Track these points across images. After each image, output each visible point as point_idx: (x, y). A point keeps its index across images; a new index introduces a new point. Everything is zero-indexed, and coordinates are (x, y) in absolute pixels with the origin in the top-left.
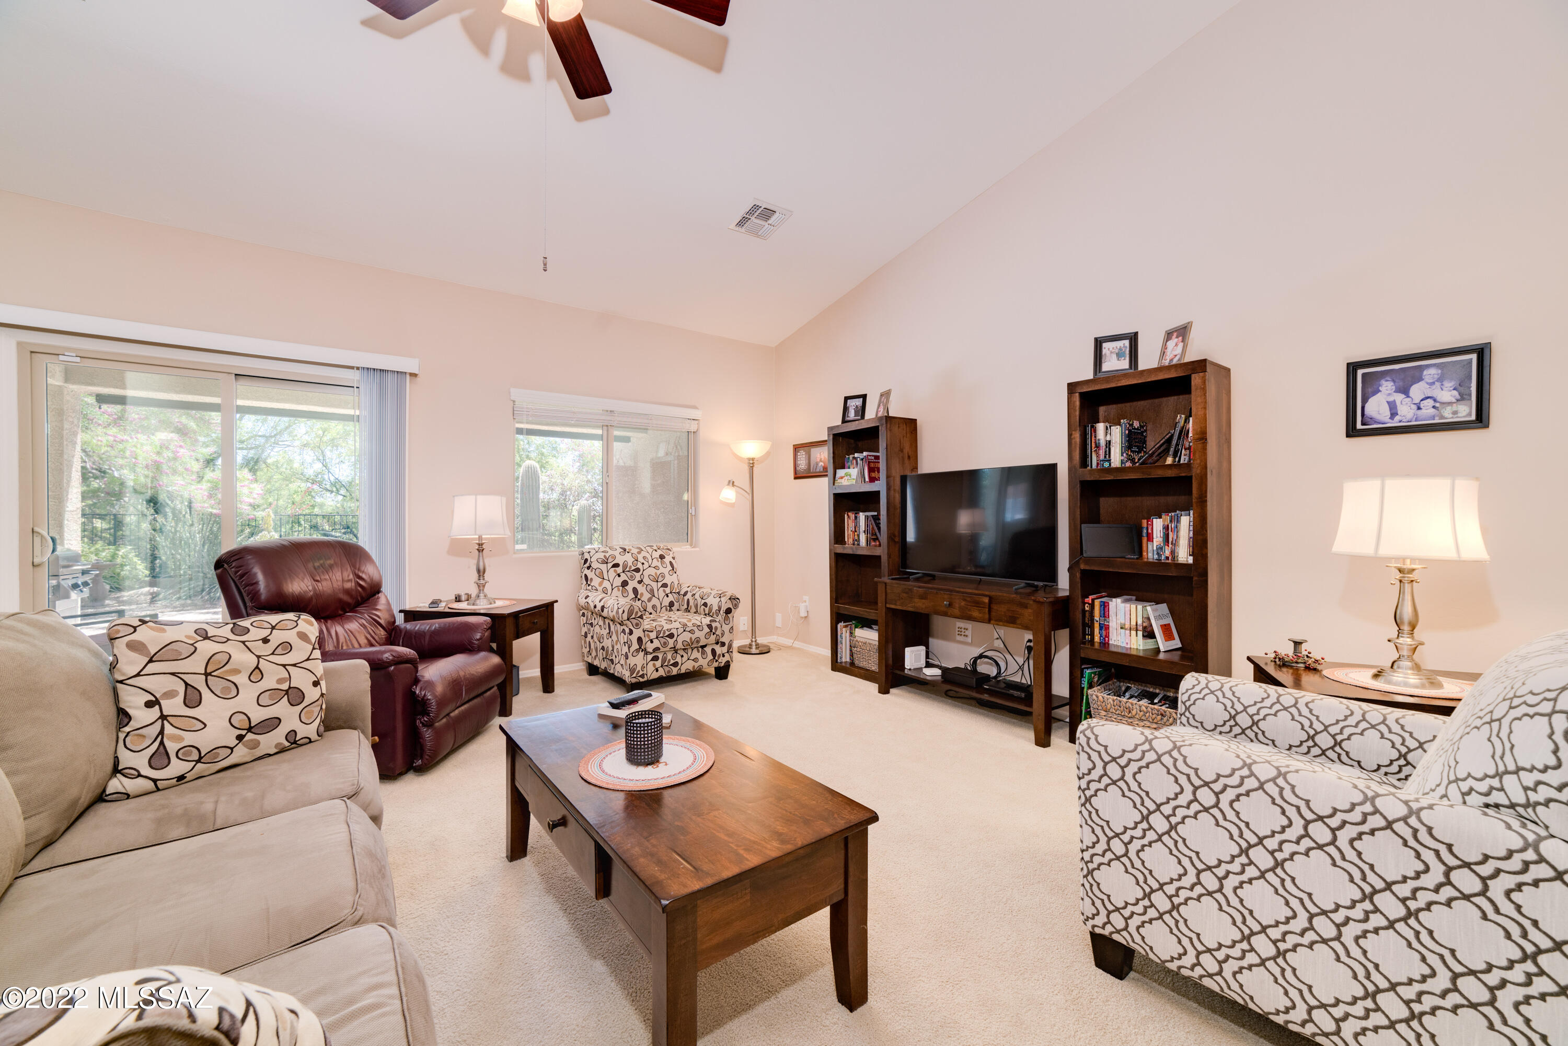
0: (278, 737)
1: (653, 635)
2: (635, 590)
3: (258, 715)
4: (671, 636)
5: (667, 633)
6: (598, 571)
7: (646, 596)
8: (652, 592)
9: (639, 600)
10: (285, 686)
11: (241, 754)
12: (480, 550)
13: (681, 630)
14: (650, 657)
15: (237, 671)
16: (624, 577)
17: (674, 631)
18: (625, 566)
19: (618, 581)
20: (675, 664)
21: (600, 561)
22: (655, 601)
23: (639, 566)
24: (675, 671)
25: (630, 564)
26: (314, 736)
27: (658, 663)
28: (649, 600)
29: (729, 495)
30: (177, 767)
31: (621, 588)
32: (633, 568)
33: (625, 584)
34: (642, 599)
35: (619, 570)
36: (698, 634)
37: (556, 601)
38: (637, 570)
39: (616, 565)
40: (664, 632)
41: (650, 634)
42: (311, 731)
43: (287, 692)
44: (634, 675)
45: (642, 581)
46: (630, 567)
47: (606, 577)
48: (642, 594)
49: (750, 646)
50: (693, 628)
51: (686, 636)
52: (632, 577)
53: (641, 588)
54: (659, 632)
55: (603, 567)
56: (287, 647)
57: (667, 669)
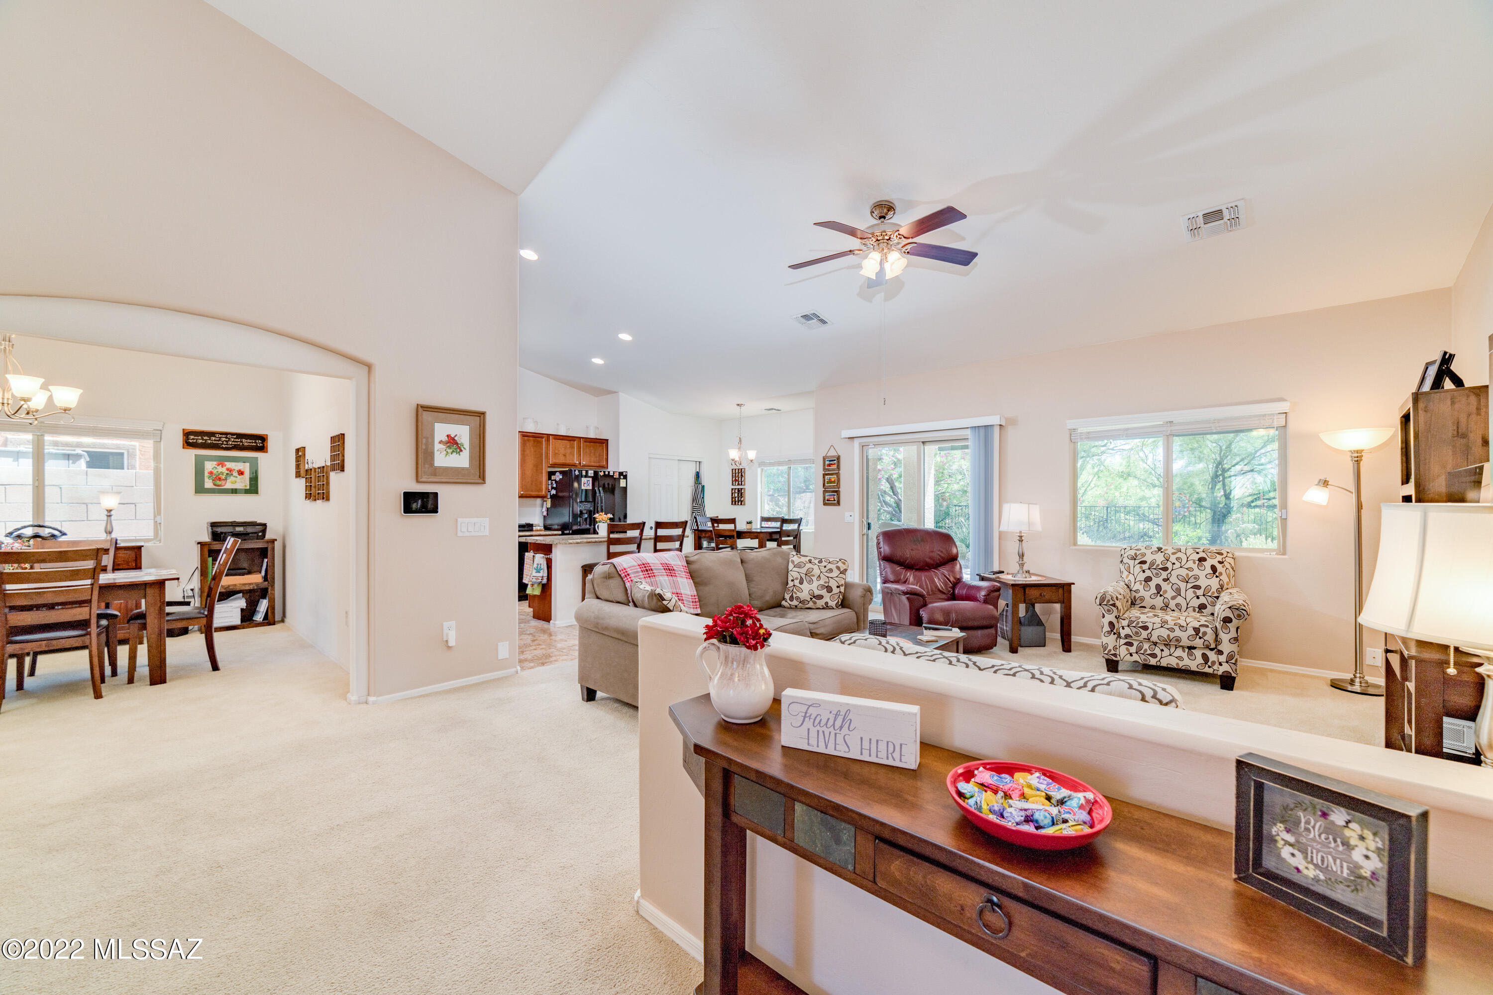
0: (820, 603)
1: (1125, 623)
2: (1158, 587)
3: (817, 592)
4: (1145, 628)
5: (1141, 625)
6: (1127, 565)
7: (1170, 594)
8: (1178, 592)
9: (1161, 596)
10: (826, 585)
11: (811, 605)
12: (1021, 541)
13: (1157, 626)
14: (1123, 641)
15: (813, 576)
16: (1148, 573)
17: (1150, 626)
18: (1152, 564)
19: (1142, 577)
20: (1154, 656)
21: (1130, 557)
22: (1179, 600)
23: (1169, 565)
24: (1153, 662)
25: (1158, 562)
26: (835, 607)
27: (1133, 649)
28: (1173, 598)
29: (1318, 496)
30: (795, 603)
31: (1143, 583)
32: (1161, 566)
33: (1148, 579)
34: (1165, 596)
35: (1145, 567)
36: (1178, 633)
37: (1074, 584)
38: (1166, 569)
39: (1144, 562)
40: (1138, 623)
41: (1123, 621)
42: (832, 604)
43: (827, 587)
44: (1106, 652)
45: (1168, 579)
46: (1158, 565)
47: (1132, 572)
48: (1166, 592)
49: (1352, 682)
50: (1174, 627)
51: (1164, 633)
52: (1157, 574)
53: (1165, 586)
54: (1131, 622)
55: (1131, 562)
56: (831, 570)
57: (1143, 657)
